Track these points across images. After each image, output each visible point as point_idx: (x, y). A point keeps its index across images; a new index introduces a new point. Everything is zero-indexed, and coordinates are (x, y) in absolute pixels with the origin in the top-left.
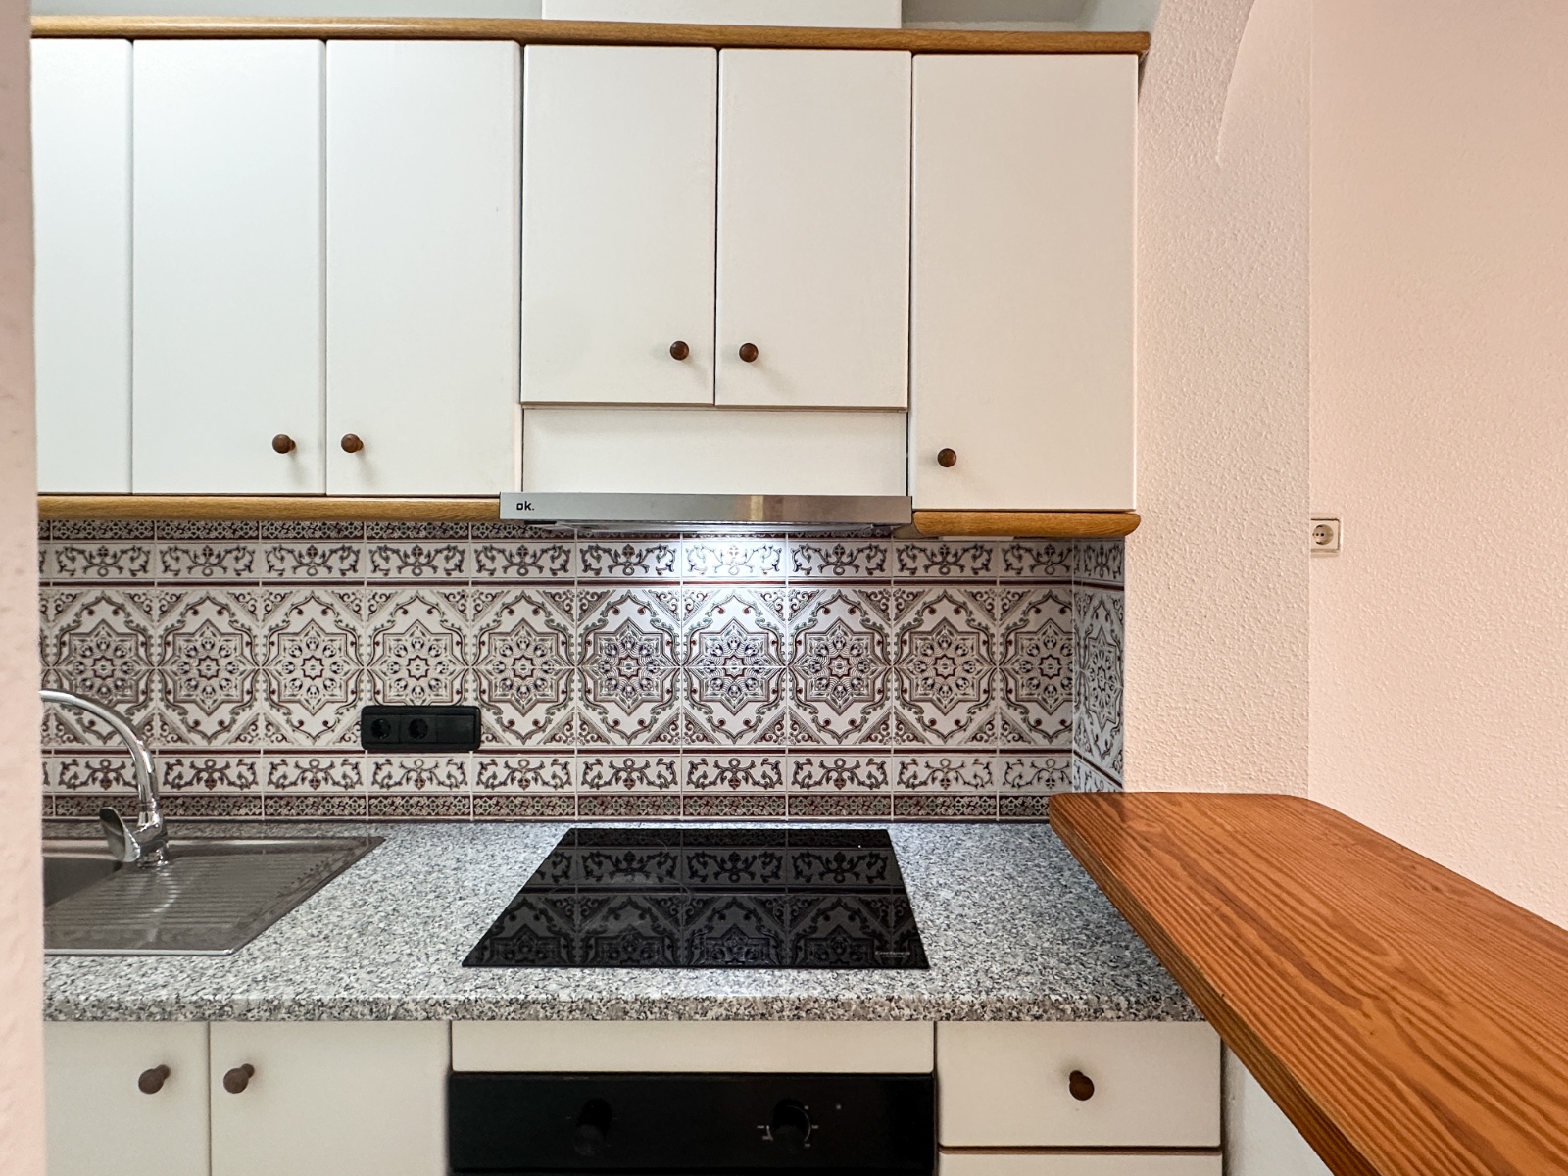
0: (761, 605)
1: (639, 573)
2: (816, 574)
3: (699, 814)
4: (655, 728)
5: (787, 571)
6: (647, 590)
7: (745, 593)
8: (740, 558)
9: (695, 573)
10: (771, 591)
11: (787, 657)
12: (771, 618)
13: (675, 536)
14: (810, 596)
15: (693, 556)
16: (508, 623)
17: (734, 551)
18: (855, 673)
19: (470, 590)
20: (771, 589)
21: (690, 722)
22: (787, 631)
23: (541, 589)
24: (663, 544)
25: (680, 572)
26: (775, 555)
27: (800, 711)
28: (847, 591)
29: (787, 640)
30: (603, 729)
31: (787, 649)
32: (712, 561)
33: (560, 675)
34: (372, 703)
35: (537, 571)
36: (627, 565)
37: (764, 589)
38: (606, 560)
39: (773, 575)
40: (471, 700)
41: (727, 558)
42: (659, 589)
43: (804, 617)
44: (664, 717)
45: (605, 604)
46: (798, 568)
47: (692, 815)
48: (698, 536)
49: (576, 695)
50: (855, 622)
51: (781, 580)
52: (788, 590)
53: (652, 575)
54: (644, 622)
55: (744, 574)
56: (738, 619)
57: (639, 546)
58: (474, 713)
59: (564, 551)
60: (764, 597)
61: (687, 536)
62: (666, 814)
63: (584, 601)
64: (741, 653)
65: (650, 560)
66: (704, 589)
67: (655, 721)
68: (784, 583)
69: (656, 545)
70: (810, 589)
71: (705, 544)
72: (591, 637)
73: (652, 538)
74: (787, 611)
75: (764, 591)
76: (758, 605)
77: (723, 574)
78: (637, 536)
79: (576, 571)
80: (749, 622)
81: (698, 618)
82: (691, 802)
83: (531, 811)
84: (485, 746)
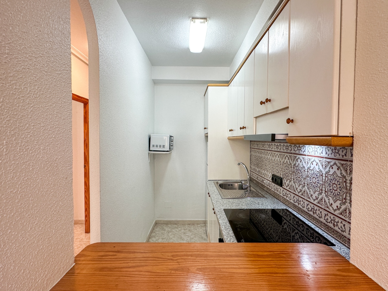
0: (319, 164)
2: (330, 156)
4: (302, 192)
6: (302, 156)
7: (316, 159)
9: (309, 153)
11: (324, 180)
12: (321, 167)
14: (329, 162)
15: (308, 149)
16: (285, 161)
18: (338, 190)
19: (282, 153)
21: (307, 193)
22: (324, 173)
23: (289, 154)
26: (322, 149)
27: (326, 198)
28: (337, 162)
29: (324, 175)
30: (295, 189)
31: (324, 178)
32: (311, 150)
33: (291, 174)
34: (273, 174)
36: (299, 150)
37: (320, 159)
38: (296, 149)
39: (322, 155)
40: (282, 177)
41: (314, 150)
42: (304, 157)
43: (327, 169)
44: (303, 189)
45: (296, 159)
46: (326, 153)
49: (292, 179)
50: (338, 173)
51: (323, 156)
52: (324, 159)
53: (302, 153)
54: (301, 165)
55: (316, 154)
56: (315, 167)
57: (300, 146)
58: (281, 179)
59: (291, 146)
60: (320, 161)
63: (294, 158)
64: (315, 177)
65: (302, 149)
66: (310, 157)
68: (323, 157)
69: (303, 145)
70: (329, 160)
72: (294, 167)
74: (324, 166)
77: (313, 154)
79: (293, 151)
80: (317, 168)
81: (309, 165)
82: (307, 214)
83: (287, 203)
84: (283, 187)
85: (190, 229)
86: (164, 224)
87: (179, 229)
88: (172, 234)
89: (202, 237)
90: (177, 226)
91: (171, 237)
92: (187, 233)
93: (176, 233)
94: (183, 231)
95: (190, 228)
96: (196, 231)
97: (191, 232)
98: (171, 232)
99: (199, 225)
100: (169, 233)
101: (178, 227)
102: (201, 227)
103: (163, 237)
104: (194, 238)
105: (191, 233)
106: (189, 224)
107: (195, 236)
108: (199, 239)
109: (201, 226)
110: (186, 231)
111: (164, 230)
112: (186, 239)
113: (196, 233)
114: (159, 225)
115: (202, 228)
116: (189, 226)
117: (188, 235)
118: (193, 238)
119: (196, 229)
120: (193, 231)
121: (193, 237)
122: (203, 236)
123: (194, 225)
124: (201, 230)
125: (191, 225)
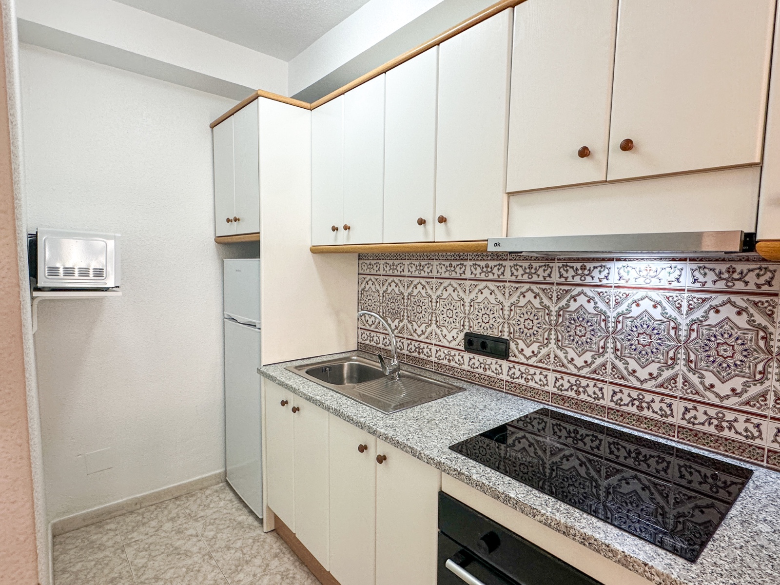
0: (665, 303)
1: (588, 280)
2: (709, 286)
3: (616, 420)
4: (593, 366)
5: (686, 282)
6: (592, 289)
7: (654, 295)
8: (652, 274)
9: (622, 281)
10: (674, 295)
11: (683, 338)
12: (671, 312)
13: (611, 259)
14: (704, 300)
15: (621, 271)
16: (523, 302)
17: (648, 269)
18: (738, 356)
19: (507, 284)
20: (674, 294)
21: (614, 367)
22: (684, 322)
23: (538, 286)
24: (603, 264)
25: (613, 280)
26: (678, 272)
27: (690, 375)
28: (736, 298)
29: (684, 327)
30: (565, 361)
31: (683, 333)
32: (633, 274)
33: (545, 330)
34: (469, 331)
35: (537, 276)
36: (582, 275)
37: (668, 293)
38: (571, 272)
40: (506, 336)
41: (644, 273)
42: (600, 290)
43: (698, 314)
44: (599, 361)
45: (569, 296)
46: (695, 281)
47: (612, 419)
48: (625, 260)
49: (553, 341)
50: (741, 320)
51: (681, 288)
52: (687, 294)
53: (596, 281)
54: (590, 307)
55: (655, 283)
56: (649, 310)
57: (589, 265)
58: (506, 343)
59: (550, 267)
60: (668, 298)
61: (618, 259)
62: (597, 415)
63: (559, 293)
64: (649, 331)
65: (596, 273)
66: (627, 291)
67: (594, 363)
68: (684, 290)
69: (600, 264)
70: (703, 296)
71: (629, 265)
72: (561, 313)
73: (598, 260)
74: (685, 309)
75: (668, 295)
76: (663, 303)
77: (641, 282)
78: (588, 260)
79: (555, 277)
80: (657, 313)
81: (623, 308)
82: (612, 412)
83: (529, 394)
84: (511, 358)
85: (188, 511)
86: (87, 526)
87: (153, 523)
88: (138, 551)
89: (240, 523)
90: (139, 518)
91: (140, 562)
92: (186, 529)
93: (150, 540)
94: (168, 526)
95: (187, 508)
96: (209, 512)
97: (196, 520)
98: (129, 545)
99: (208, 492)
100: (123, 551)
101: (145, 520)
102: (216, 494)
103: (112, 575)
104: (219, 535)
105: (199, 525)
106: (176, 498)
107: (217, 528)
108: (235, 531)
109: (217, 491)
110: (179, 522)
111: (99, 548)
112: (195, 549)
113: (214, 516)
114: (68, 535)
115: (222, 496)
116: (178, 502)
117: (194, 533)
118: (214, 537)
119: (208, 506)
120: (202, 514)
121: (212, 533)
122: (240, 519)
123: (192, 496)
124: (222, 504)
125: (184, 498)
